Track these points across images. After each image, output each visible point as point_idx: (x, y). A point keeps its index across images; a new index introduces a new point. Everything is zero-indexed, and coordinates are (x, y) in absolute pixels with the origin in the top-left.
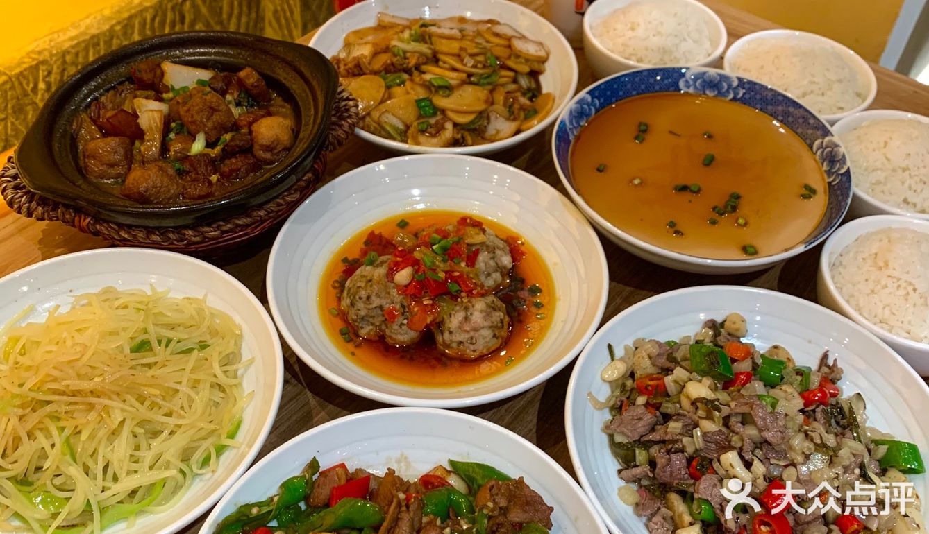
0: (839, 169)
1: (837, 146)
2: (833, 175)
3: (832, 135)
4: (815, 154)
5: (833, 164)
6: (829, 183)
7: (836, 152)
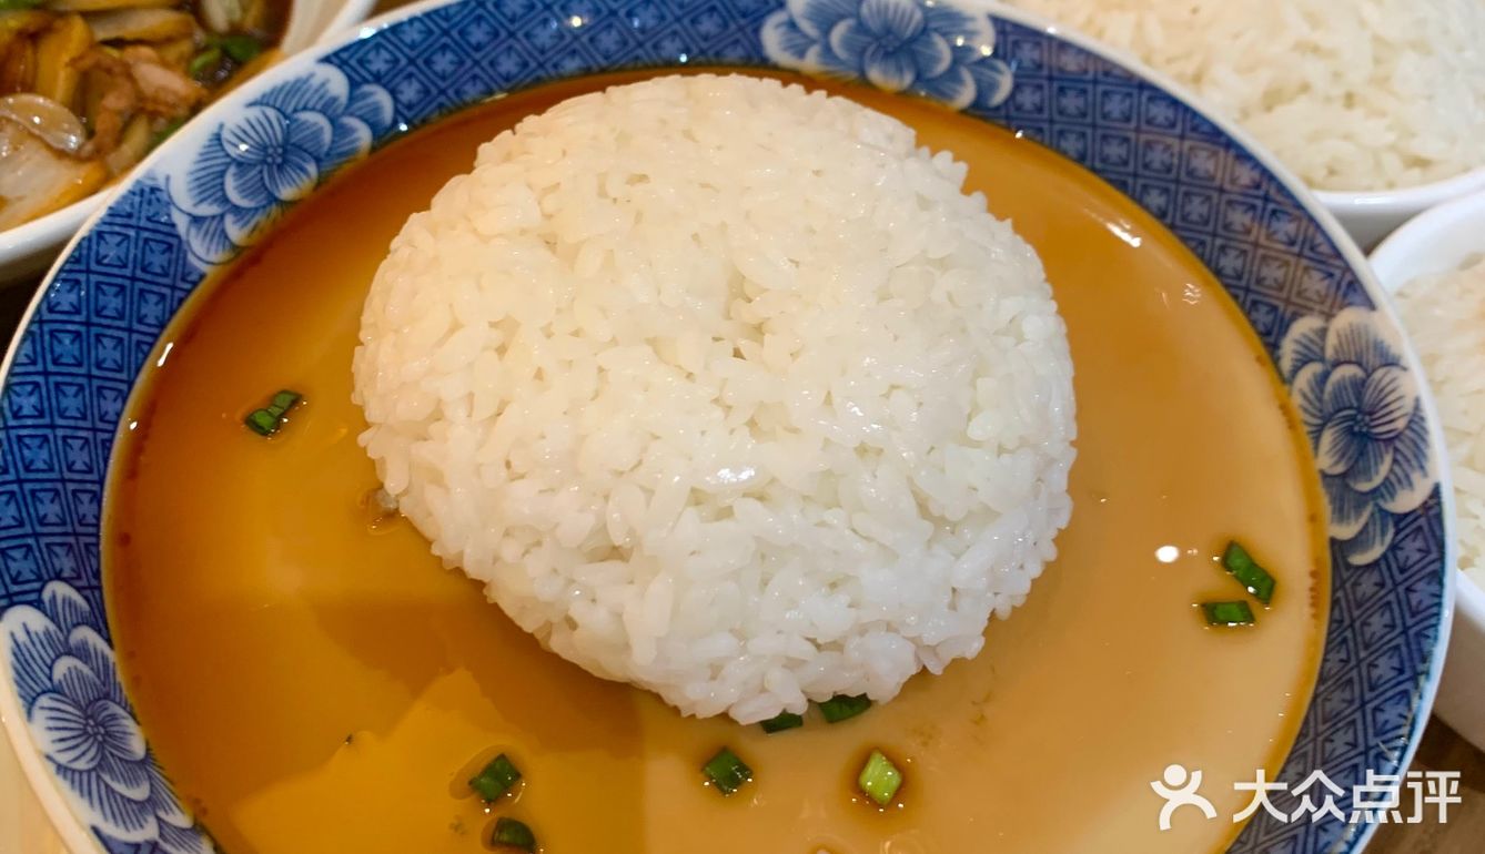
0: (1388, 488)
1: (1391, 362)
2: (1359, 507)
3: (1370, 305)
4: (1287, 380)
5: (1362, 453)
6: (1339, 548)
7: (1381, 393)
